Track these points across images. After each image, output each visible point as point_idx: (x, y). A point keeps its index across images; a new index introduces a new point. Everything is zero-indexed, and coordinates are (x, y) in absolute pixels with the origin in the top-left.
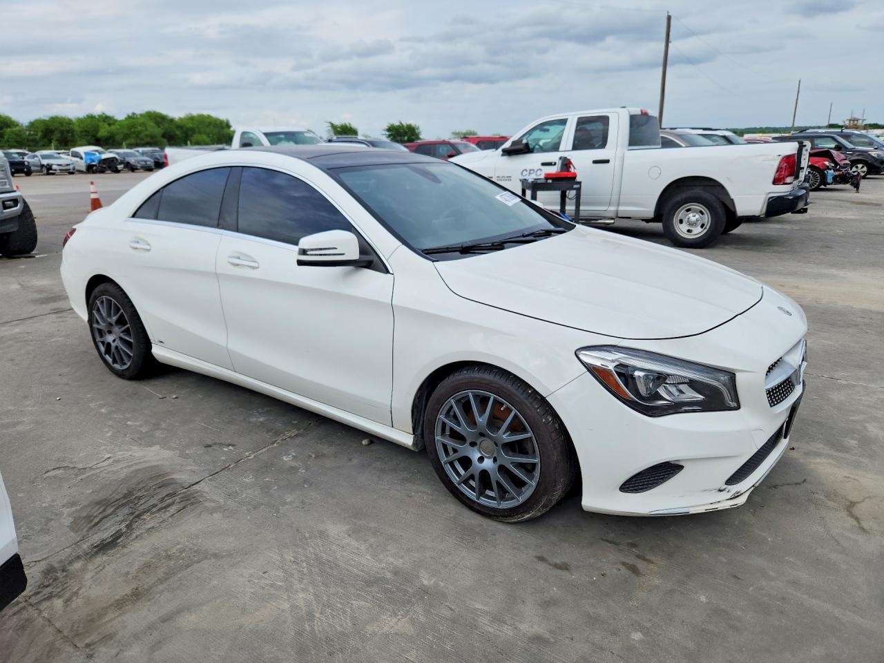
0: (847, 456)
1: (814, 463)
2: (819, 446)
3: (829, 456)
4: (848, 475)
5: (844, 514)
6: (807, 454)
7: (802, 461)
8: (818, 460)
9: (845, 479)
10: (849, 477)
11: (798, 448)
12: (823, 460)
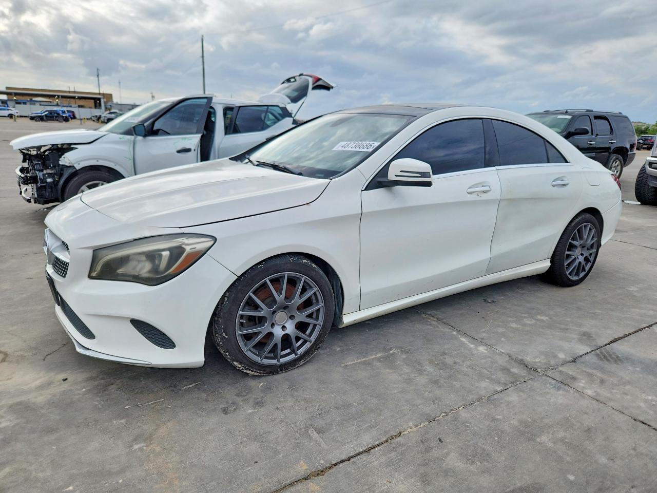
0: (11, 402)
1: (41, 378)
2: (40, 399)
3: (30, 391)
4: (9, 381)
5: (9, 351)
6: (50, 384)
7: (52, 374)
8: (38, 383)
9: (10, 377)
10: (8, 379)
11: (60, 385)
12: (33, 385)
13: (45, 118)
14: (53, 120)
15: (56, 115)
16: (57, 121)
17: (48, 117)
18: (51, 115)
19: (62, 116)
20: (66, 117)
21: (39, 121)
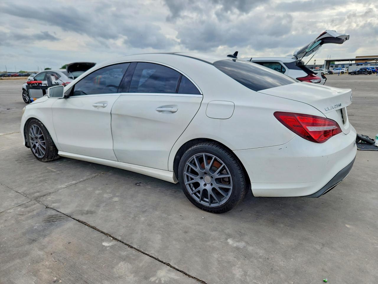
13: (357, 73)
14: (362, 74)
15: (364, 70)
16: (364, 74)
17: (359, 72)
18: (361, 71)
19: (368, 71)
20: (370, 71)
21: (353, 75)
